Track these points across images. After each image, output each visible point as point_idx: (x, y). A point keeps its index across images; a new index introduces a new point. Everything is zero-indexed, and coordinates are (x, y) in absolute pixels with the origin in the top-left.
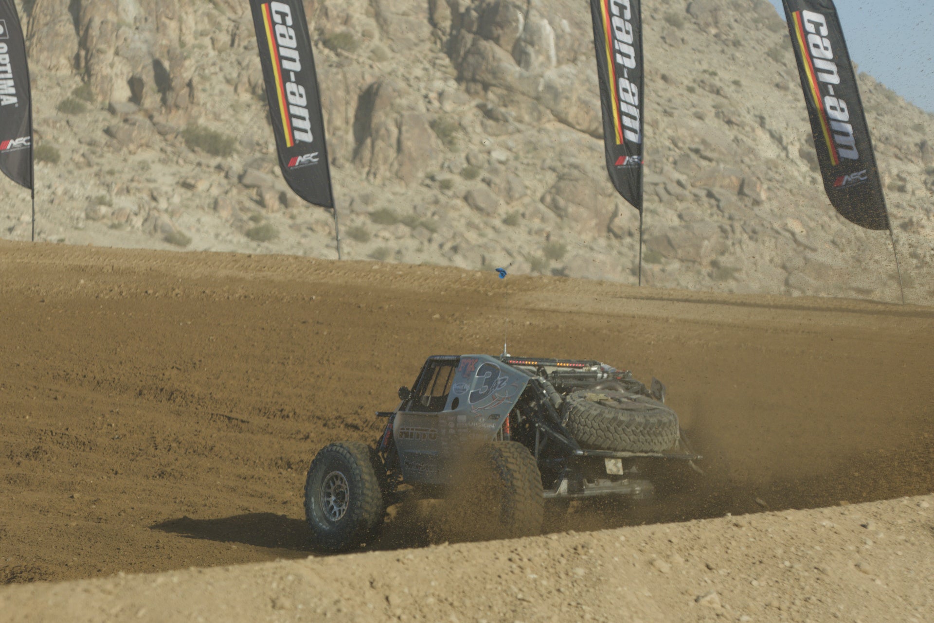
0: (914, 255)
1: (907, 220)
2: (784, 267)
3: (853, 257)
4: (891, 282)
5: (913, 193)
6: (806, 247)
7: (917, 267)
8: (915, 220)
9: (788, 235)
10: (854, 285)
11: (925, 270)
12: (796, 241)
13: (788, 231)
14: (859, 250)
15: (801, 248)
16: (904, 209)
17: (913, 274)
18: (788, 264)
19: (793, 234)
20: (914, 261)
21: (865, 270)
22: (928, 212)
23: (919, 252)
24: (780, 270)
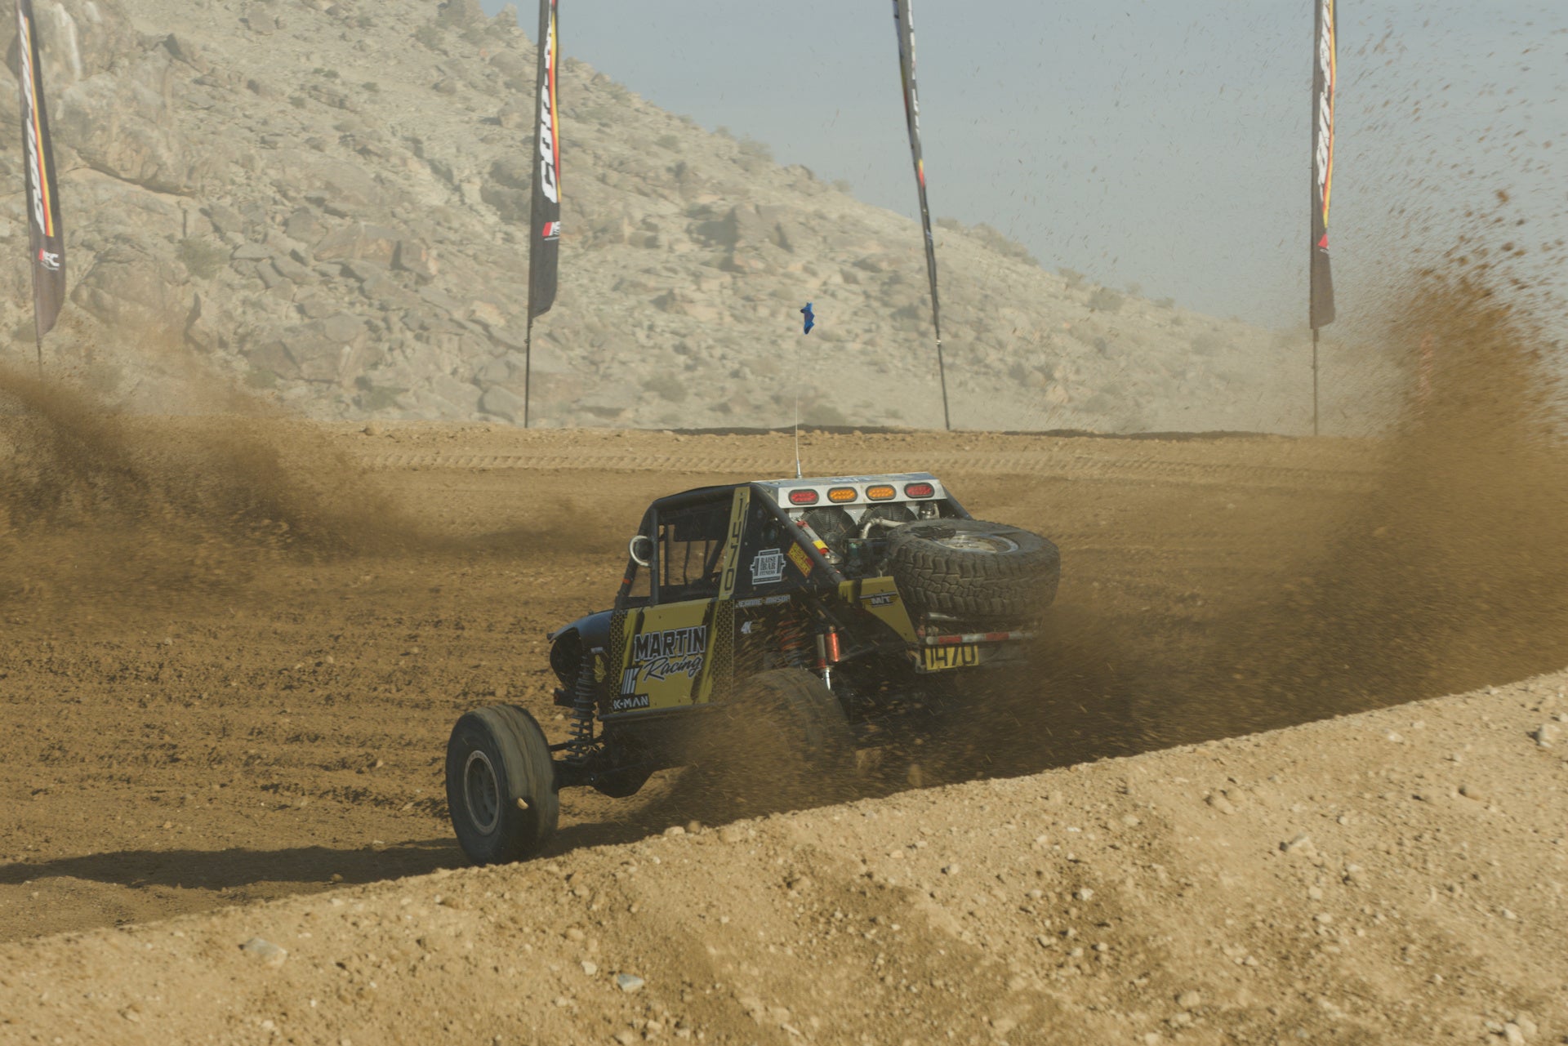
0: (682, 349)
1: (663, 293)
2: (475, 381)
3: (584, 358)
4: (647, 395)
5: (671, 249)
7: (688, 368)
8: (677, 291)
9: (478, 329)
10: (591, 402)
11: (701, 371)
12: (490, 337)
13: (478, 322)
14: (592, 346)
15: (501, 349)
16: (658, 275)
17: (682, 377)
18: (481, 377)
19: (486, 327)
20: (682, 359)
21: (606, 377)
22: (697, 277)
23: (690, 343)
24: (469, 387)
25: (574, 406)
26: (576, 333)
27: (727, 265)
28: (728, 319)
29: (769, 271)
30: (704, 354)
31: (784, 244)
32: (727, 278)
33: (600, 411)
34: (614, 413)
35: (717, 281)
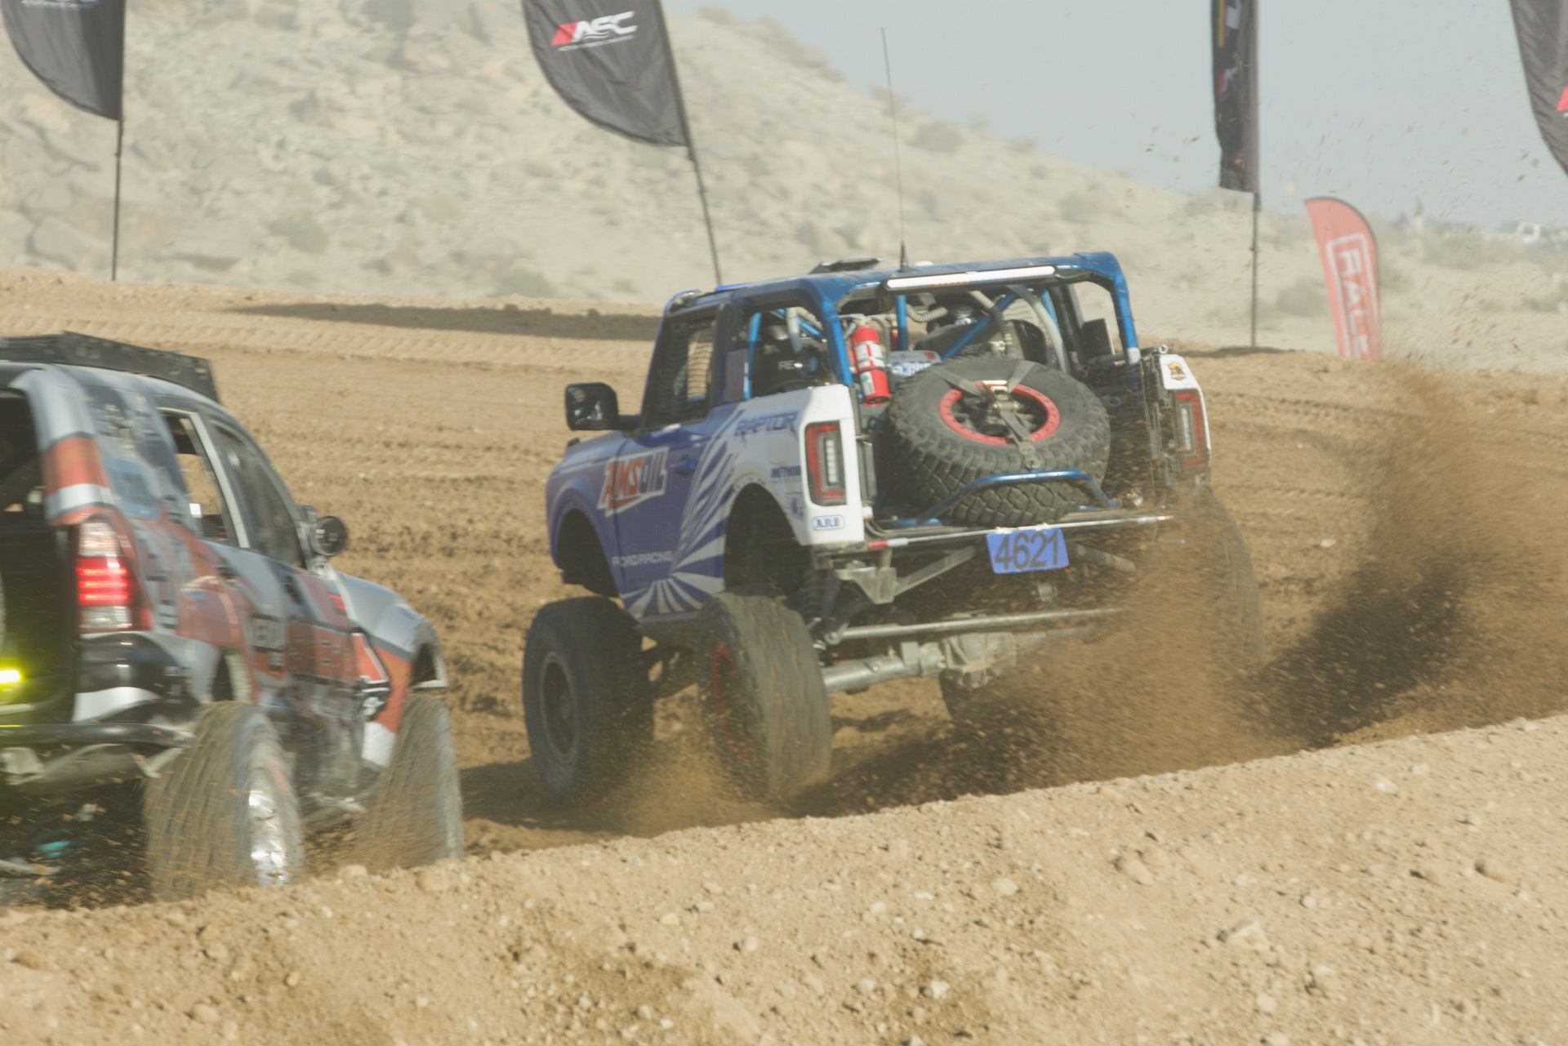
0: (323, 178)
1: (301, 96)
2: (23, 209)
3: (184, 184)
4: (273, 241)
5: (315, 33)
6: (74, 162)
7: (334, 206)
8: (321, 94)
9: (30, 133)
10: (190, 248)
11: (350, 211)
12: (47, 147)
13: (29, 123)
14: (194, 166)
15: (62, 165)
16: (294, 69)
17: (322, 218)
18: (32, 202)
19: (41, 131)
20: (323, 193)
21: (213, 213)
22: (351, 75)
23: (336, 169)
24: (13, 217)
25: (165, 252)
26: (172, 147)
27: (397, 61)
28: (393, 138)
29: (456, 71)
30: (356, 186)
31: (479, 33)
32: (395, 79)
33: (201, 261)
34: (221, 265)
35: (379, 83)
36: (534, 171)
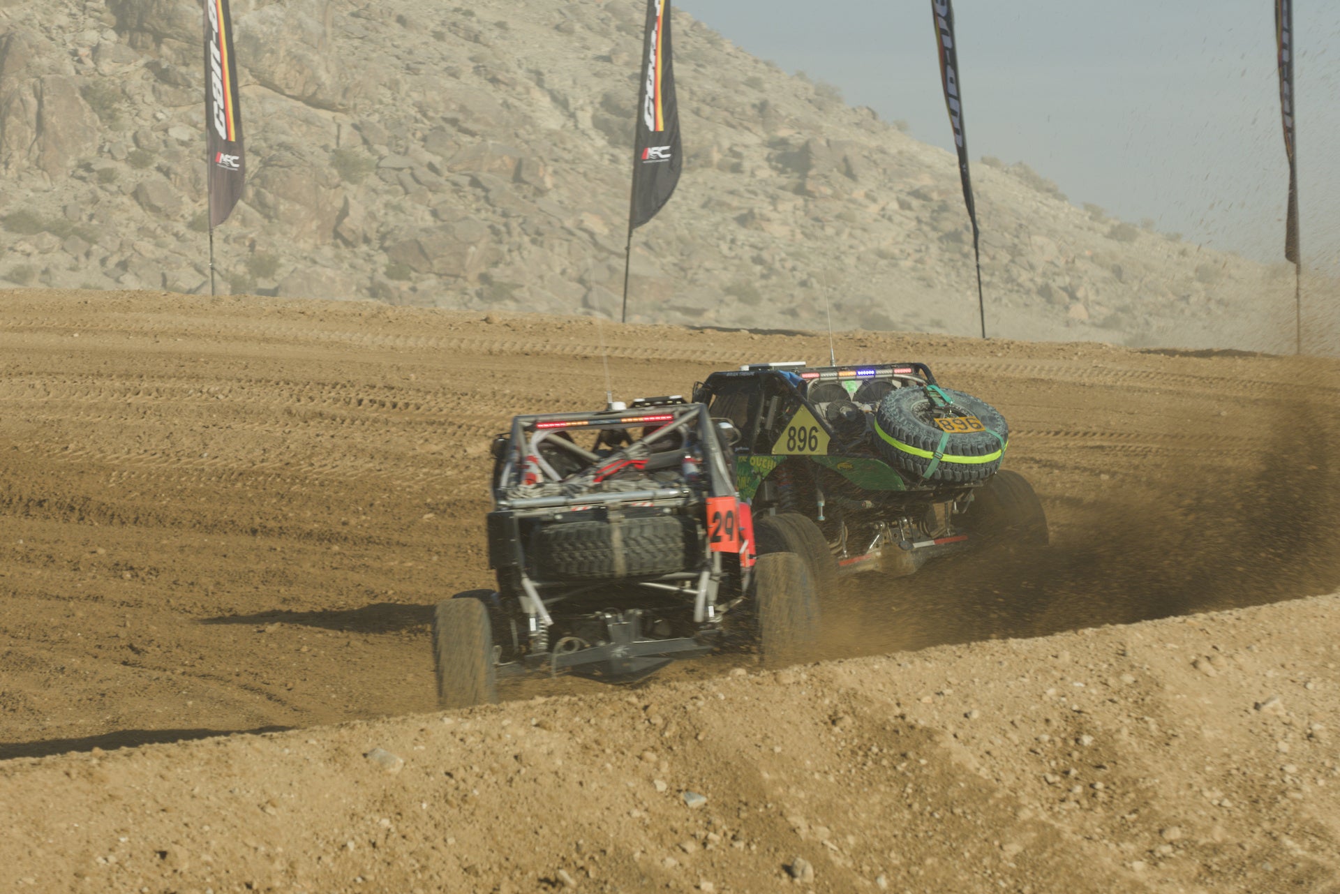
0: (758, 260)
1: (745, 212)
2: (581, 281)
3: (675, 265)
4: (728, 299)
5: (753, 175)
6: (611, 252)
7: (763, 277)
8: (756, 211)
9: (585, 236)
10: (680, 302)
11: (774, 279)
12: (596, 244)
13: (585, 230)
14: (682, 254)
15: (604, 255)
16: (741, 196)
17: (758, 284)
18: (586, 277)
19: (592, 234)
20: (758, 269)
21: (693, 282)
22: (774, 199)
23: (765, 255)
24: (575, 285)
25: (665, 306)
26: (669, 243)
27: (800, 190)
28: (799, 236)
29: (836, 196)
30: (777, 265)
31: (850, 174)
32: (800, 201)
33: (686, 311)
34: (698, 312)
35: (790, 204)
36: (881, 254)
